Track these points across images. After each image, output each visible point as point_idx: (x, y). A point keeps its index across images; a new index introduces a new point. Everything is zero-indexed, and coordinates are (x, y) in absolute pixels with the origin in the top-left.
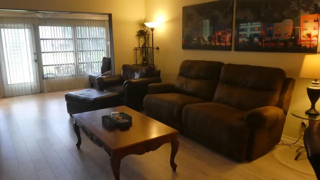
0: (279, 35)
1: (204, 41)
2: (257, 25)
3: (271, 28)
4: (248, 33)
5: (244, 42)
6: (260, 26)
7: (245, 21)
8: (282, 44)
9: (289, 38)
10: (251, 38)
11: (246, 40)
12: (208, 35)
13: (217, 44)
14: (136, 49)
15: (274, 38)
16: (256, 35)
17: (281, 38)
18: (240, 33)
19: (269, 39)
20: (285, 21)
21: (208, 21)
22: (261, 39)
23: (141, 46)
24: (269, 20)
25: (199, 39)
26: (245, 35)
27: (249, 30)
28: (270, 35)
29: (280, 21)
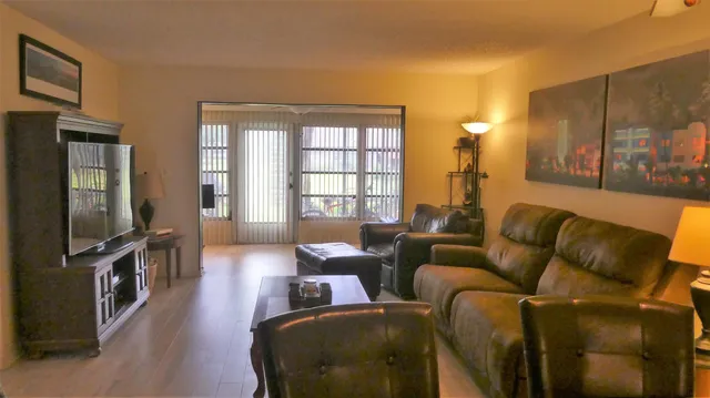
0: (680, 159)
1: (558, 165)
2: (644, 133)
3: (668, 142)
4: (629, 151)
5: (621, 169)
6: (647, 136)
7: (625, 124)
8: (686, 179)
9: (698, 166)
10: (633, 162)
11: (625, 167)
12: (565, 152)
13: (579, 172)
14: (451, 175)
15: (673, 165)
16: (641, 157)
17: (684, 166)
18: (616, 150)
19: (662, 166)
20: (692, 126)
21: (566, 121)
22: (649, 167)
23: (462, 170)
24: (665, 125)
25: (550, 159)
26: (624, 155)
27: (630, 143)
28: (666, 159)
29: (685, 127)
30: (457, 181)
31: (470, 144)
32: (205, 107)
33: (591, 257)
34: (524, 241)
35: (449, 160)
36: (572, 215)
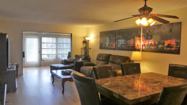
0: (130, 45)
1: (107, 46)
2: (123, 40)
3: (127, 42)
4: (121, 43)
7: (120, 39)
8: (130, 48)
9: (132, 46)
11: (120, 46)
12: (108, 43)
13: (111, 47)
15: (128, 45)
16: (123, 44)
18: (118, 43)
19: (127, 46)
21: (108, 38)
22: (124, 46)
23: (84, 47)
24: (127, 39)
25: (105, 45)
26: (120, 44)
27: (121, 42)
28: (127, 45)
29: (130, 39)
30: (83, 50)
31: (85, 42)
32: (23, 32)
33: (117, 61)
34: (102, 60)
35: (81, 45)
36: (111, 55)
